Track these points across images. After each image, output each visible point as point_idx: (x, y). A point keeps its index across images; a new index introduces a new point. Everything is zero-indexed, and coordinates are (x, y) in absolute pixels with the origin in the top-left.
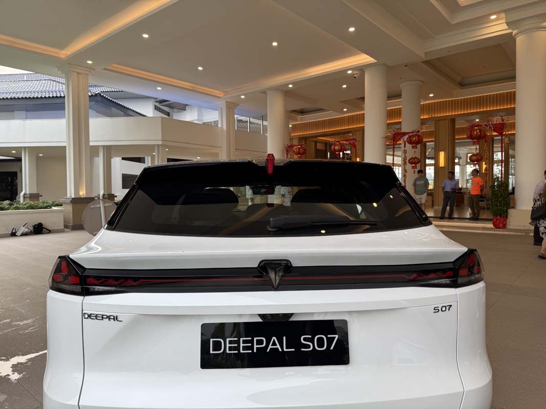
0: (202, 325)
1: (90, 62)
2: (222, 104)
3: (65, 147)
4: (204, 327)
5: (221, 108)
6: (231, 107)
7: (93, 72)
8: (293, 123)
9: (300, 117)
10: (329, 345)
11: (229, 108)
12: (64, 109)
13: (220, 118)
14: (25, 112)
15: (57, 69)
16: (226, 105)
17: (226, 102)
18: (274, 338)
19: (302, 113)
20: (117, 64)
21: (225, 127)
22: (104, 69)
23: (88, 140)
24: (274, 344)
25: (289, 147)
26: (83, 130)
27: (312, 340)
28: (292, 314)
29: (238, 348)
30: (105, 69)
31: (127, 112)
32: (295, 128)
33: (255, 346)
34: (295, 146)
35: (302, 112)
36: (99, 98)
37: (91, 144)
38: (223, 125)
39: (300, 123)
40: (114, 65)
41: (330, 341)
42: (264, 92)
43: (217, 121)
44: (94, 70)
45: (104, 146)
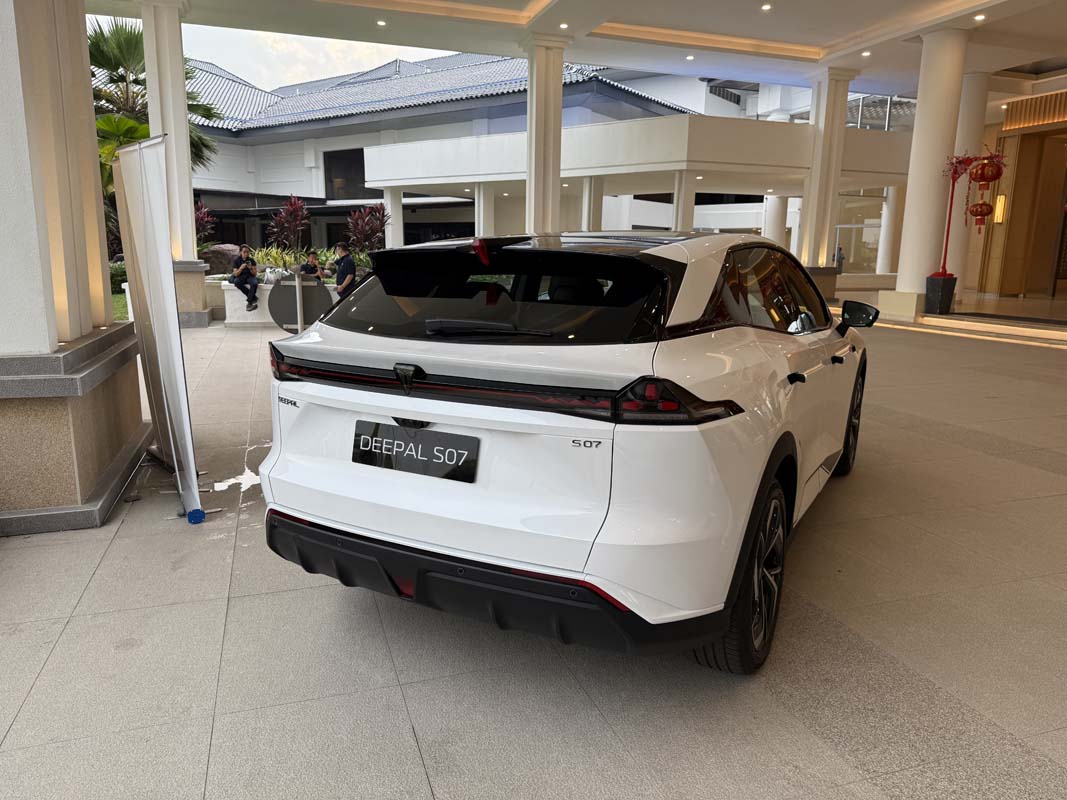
0: (358, 422)
1: (564, 26)
2: (822, 74)
3: (525, 181)
4: (359, 423)
5: (819, 83)
6: (841, 79)
7: (571, 42)
8: (1010, 100)
9: (1028, 84)
10: (458, 460)
11: (837, 81)
12: (526, 113)
13: (815, 106)
14: (486, 120)
15: (516, 45)
16: (830, 75)
17: (830, 68)
18: (412, 444)
19: (1037, 74)
20: (608, 21)
21: (822, 125)
22: (588, 35)
23: (558, 169)
24: (411, 450)
25: (960, 162)
26: (551, 151)
27: (443, 453)
28: (428, 424)
29: (381, 448)
30: (591, 34)
31: (648, 107)
32: (1014, 112)
33: (395, 449)
34: (976, 159)
35: (1037, 71)
36: (594, 84)
37: (563, 174)
38: (818, 121)
39: (1030, 97)
40: (605, 24)
41: (460, 456)
42: (917, 39)
43: (809, 112)
44: (572, 37)
45: (591, 177)
